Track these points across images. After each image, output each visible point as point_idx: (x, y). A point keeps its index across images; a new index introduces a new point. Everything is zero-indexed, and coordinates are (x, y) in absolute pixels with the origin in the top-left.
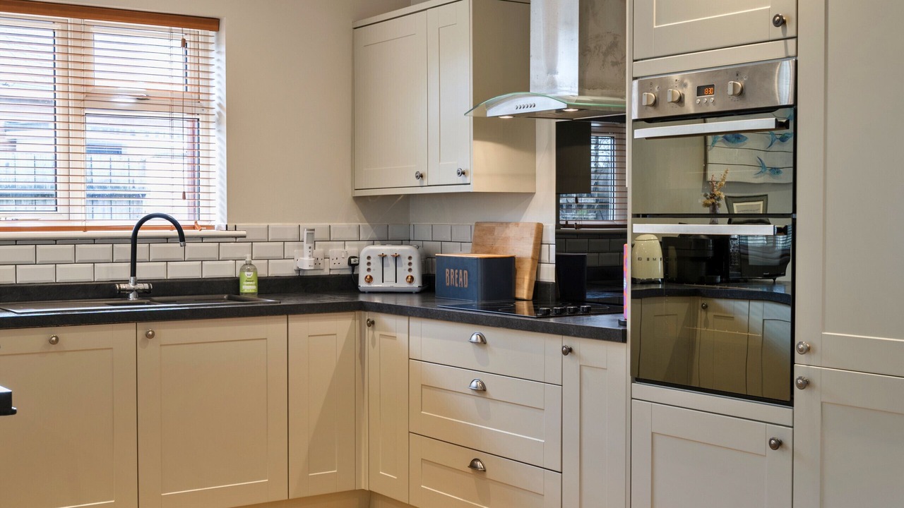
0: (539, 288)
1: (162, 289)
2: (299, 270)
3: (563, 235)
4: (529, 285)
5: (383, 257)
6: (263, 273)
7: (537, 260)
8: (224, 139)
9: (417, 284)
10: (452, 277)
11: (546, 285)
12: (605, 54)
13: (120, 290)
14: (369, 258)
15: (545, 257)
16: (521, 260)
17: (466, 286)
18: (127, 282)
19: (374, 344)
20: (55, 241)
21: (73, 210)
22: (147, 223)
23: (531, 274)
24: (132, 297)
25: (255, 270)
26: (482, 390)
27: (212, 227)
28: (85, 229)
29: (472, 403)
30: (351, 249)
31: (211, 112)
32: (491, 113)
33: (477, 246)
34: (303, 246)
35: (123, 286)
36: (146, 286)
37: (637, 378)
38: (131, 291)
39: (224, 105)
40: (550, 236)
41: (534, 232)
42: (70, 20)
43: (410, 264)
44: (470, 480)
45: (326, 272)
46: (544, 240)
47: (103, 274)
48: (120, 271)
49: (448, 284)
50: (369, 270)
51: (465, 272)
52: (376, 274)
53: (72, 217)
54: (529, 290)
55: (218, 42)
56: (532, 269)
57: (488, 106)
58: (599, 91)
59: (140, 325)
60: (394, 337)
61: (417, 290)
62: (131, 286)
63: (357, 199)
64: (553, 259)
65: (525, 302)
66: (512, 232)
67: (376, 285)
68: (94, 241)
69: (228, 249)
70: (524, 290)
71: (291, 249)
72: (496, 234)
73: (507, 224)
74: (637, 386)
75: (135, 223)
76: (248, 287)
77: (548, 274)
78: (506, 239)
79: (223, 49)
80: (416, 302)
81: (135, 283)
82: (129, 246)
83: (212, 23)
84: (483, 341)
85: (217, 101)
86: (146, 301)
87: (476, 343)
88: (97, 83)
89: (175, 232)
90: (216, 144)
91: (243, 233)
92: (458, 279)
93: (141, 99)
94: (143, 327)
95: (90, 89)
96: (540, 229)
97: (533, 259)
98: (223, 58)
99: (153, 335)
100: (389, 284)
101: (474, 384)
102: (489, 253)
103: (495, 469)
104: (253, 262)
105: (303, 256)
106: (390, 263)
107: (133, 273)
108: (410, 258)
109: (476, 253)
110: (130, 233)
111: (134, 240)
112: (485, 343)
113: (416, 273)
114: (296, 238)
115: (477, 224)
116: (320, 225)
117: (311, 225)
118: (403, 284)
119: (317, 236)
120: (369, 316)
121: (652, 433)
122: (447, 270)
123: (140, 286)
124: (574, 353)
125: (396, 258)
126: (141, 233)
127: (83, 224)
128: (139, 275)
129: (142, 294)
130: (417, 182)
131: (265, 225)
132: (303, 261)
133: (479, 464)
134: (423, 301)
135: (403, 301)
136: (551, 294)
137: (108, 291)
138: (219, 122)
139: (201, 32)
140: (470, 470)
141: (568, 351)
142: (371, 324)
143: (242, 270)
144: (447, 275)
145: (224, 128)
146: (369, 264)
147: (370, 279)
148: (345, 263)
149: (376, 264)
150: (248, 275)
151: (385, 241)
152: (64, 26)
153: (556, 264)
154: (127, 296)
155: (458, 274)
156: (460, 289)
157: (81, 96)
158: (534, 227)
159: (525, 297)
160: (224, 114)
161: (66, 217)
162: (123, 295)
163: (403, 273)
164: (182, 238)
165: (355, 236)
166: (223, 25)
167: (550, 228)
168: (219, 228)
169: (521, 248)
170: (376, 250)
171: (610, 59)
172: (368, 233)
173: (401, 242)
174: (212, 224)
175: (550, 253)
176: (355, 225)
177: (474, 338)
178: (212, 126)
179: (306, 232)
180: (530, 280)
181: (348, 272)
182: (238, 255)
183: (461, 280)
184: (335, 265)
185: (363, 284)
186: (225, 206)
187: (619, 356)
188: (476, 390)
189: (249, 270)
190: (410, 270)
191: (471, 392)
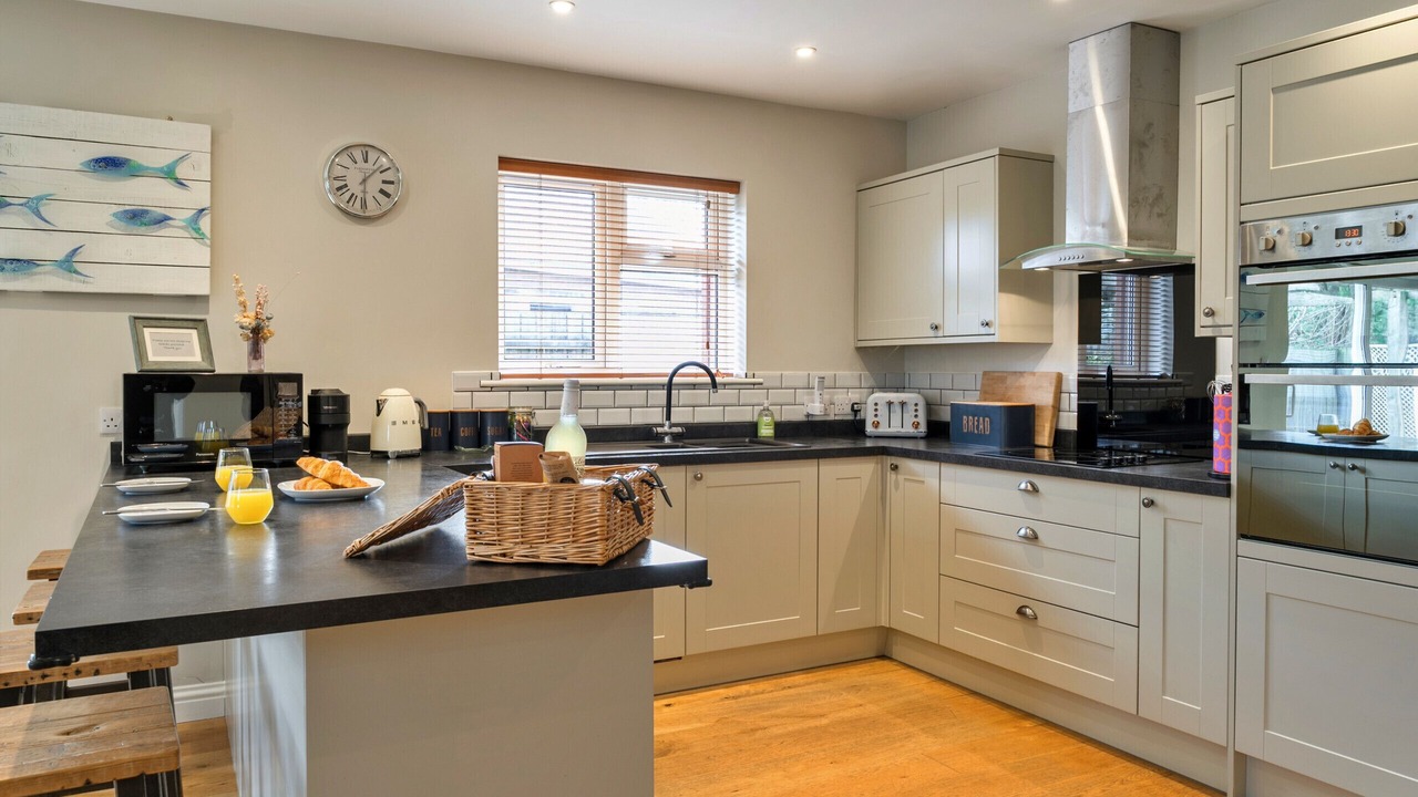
0: (1059, 435)
1: (694, 432)
2: (808, 415)
3: (1085, 384)
4: (1050, 433)
5: (890, 404)
6: (777, 418)
7: (1057, 408)
8: (744, 293)
9: (923, 429)
10: (970, 424)
11: (1067, 432)
12: (1152, 206)
13: (657, 433)
14: (876, 404)
15: (1065, 405)
16: (1041, 408)
17: (988, 433)
18: (662, 426)
19: (897, 488)
20: (598, 387)
21: (609, 358)
22: (681, 371)
23: (1052, 421)
24: (667, 440)
25: (772, 415)
26: (1033, 538)
27: (732, 375)
28: (621, 376)
29: (1020, 550)
30: (854, 396)
31: (729, 268)
32: (1026, 265)
33: (985, 394)
34: (813, 394)
35: (660, 430)
36: (679, 430)
37: (1242, 536)
38: (666, 434)
39: (745, 261)
40: (1071, 383)
41: (1054, 381)
42: (607, 182)
43: (916, 410)
44: (1018, 626)
45: (832, 418)
46: (1064, 388)
47: (639, 418)
48: (654, 416)
49: (965, 431)
50: (876, 416)
51: (987, 419)
52: (883, 419)
53: (608, 365)
54: (1050, 437)
55: (738, 204)
56: (1053, 417)
57: (1025, 259)
58: (1146, 242)
59: (689, 467)
60: (923, 482)
61: (923, 435)
62: (666, 429)
63: (859, 349)
64: (1074, 406)
65: (1046, 450)
66: (1027, 381)
67: (883, 429)
68: (631, 387)
69: (747, 395)
70: (1044, 437)
71: (802, 395)
72: (1008, 382)
73: (1021, 373)
74: (1242, 542)
75: (670, 371)
76: (766, 431)
77: (1070, 422)
78: (1020, 388)
79: (744, 210)
80: (922, 446)
81: (670, 427)
82: (665, 392)
83: (733, 186)
84: (1035, 490)
85: (737, 258)
86: (680, 444)
87: (1026, 491)
88: (629, 241)
89: (708, 379)
90: (735, 299)
91: (761, 380)
92: (978, 426)
93: (669, 257)
94: (692, 470)
95: (625, 247)
96: (1060, 378)
97: (1053, 407)
98: (744, 219)
99: (701, 479)
100: (895, 429)
101: (1022, 532)
102: (1001, 401)
103: (1047, 617)
104: (770, 408)
105: (813, 402)
106: (898, 409)
107: (668, 418)
108: (916, 405)
109: (985, 400)
110: (666, 380)
111: (670, 386)
112: (1037, 491)
113: (922, 419)
114: (806, 385)
115: (985, 373)
116: (828, 373)
117: (822, 374)
118: (909, 430)
119: (826, 384)
120: (891, 460)
121: (1267, 594)
122: (965, 417)
123: (675, 430)
124: (1157, 506)
125: (903, 404)
126: (676, 380)
127: (620, 372)
128: (673, 420)
129: (676, 437)
130: (932, 333)
131: (779, 373)
132: (815, 407)
133: (1028, 611)
134: (928, 446)
135: (909, 445)
136: (1072, 442)
137: (645, 434)
138: (738, 277)
139: (720, 194)
140: (1017, 616)
141: (1150, 504)
142: (895, 468)
143: (760, 415)
144: (965, 422)
145: (744, 283)
146: (876, 410)
147: (876, 425)
148: (848, 409)
149: (883, 410)
150: (767, 419)
151: (884, 389)
152: (602, 189)
153: (1078, 412)
154: (663, 439)
155: (978, 421)
156: (980, 435)
157: (618, 254)
158: (1055, 376)
159: (1046, 444)
160: (744, 270)
161: (602, 365)
162: (659, 437)
163: (909, 419)
164: (714, 385)
165: (857, 384)
166: (744, 189)
167: (1071, 378)
168: (737, 376)
169: (1042, 397)
170: (883, 398)
171: (1156, 210)
172: (868, 381)
173: (900, 389)
174: (730, 372)
175: (1071, 401)
176: (857, 373)
177: (1023, 486)
178: (729, 281)
179: (817, 380)
180: (1051, 428)
181: (851, 418)
182: (755, 401)
183: (981, 427)
184: (840, 411)
185: (869, 429)
186: (745, 356)
187: (1222, 512)
188: (1025, 537)
189: (766, 415)
190: (916, 416)
191: (1018, 539)
